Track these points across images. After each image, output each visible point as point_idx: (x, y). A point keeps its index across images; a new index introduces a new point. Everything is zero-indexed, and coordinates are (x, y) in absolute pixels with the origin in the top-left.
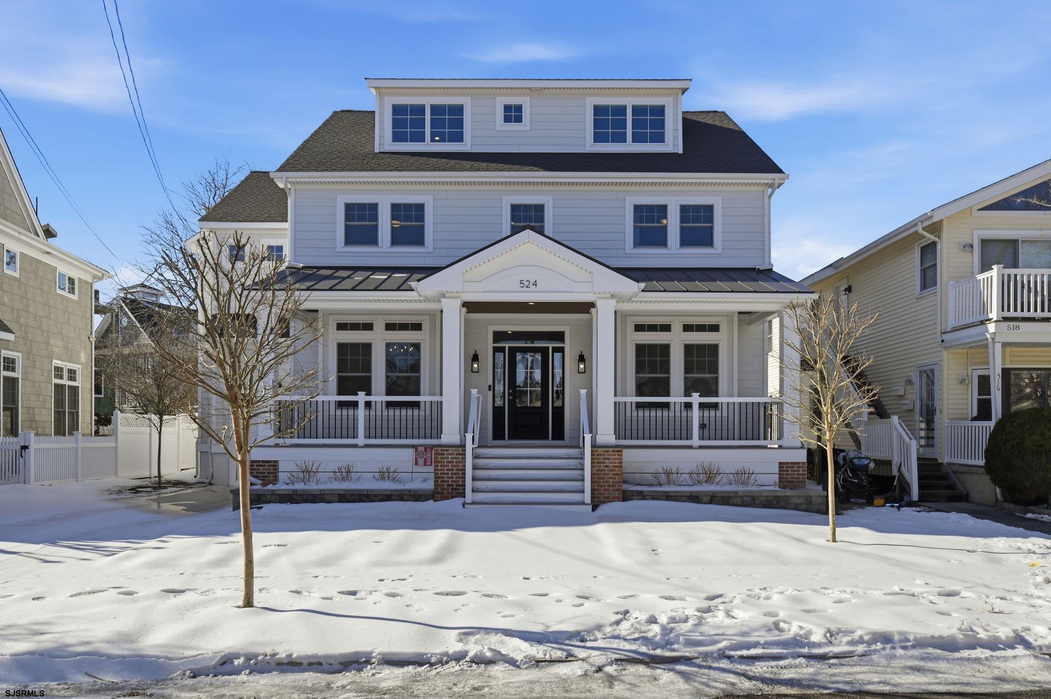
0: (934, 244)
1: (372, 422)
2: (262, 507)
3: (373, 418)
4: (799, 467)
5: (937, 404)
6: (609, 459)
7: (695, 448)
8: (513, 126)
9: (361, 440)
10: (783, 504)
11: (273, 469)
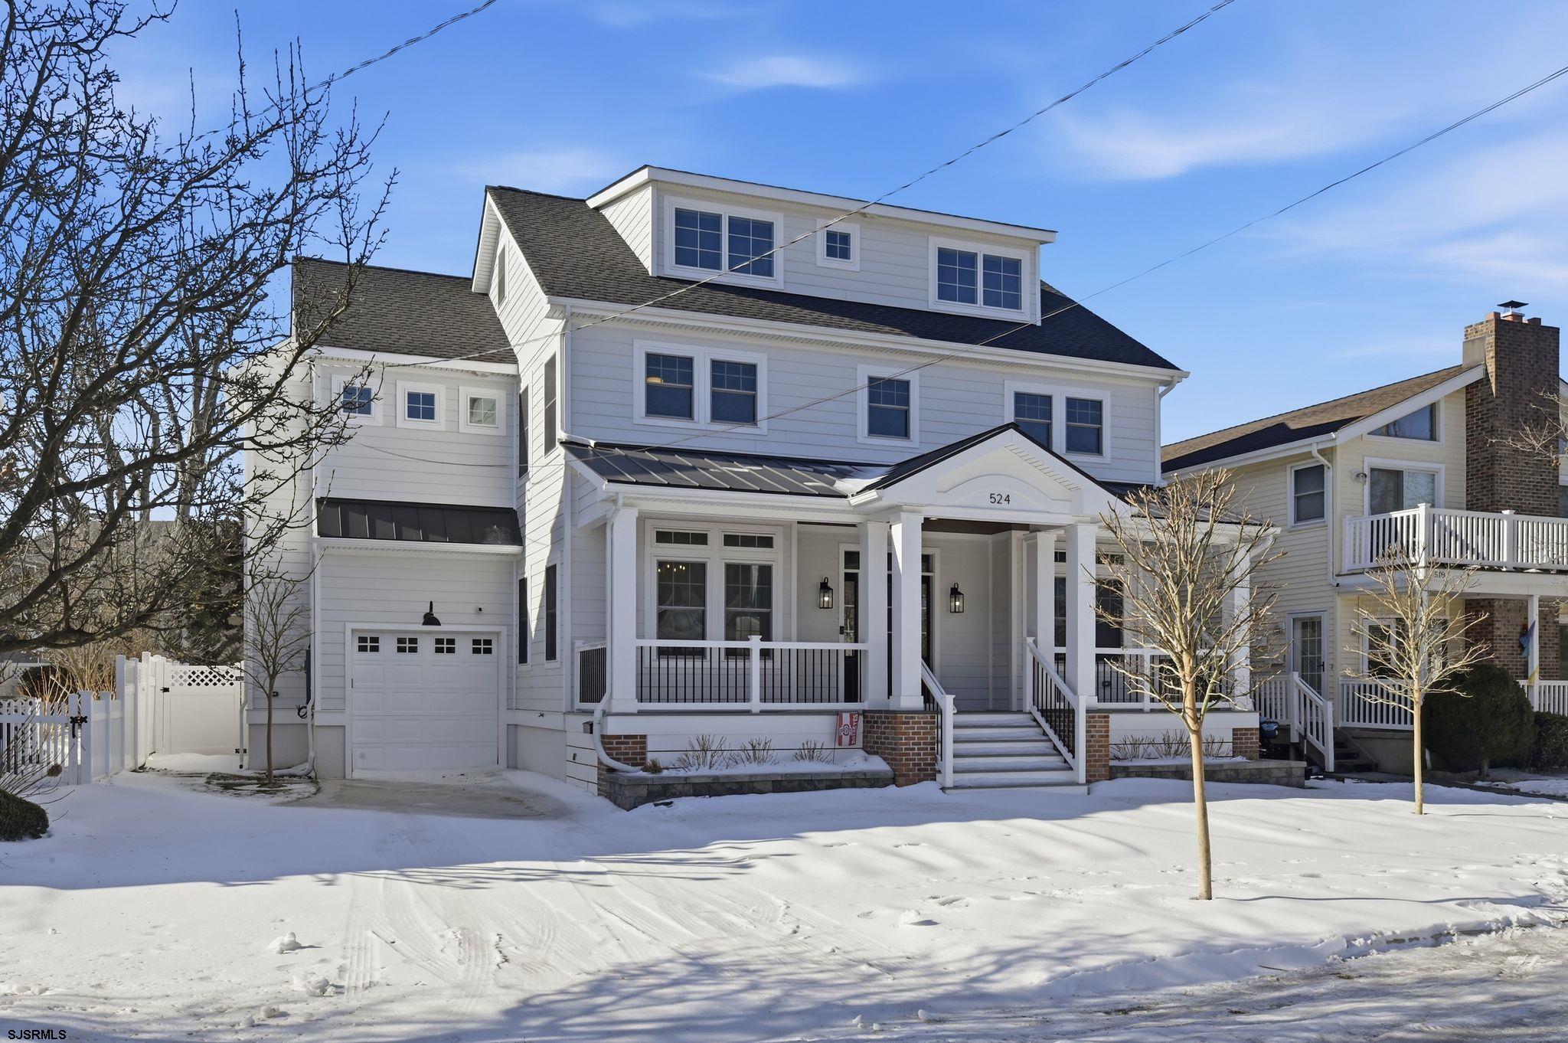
0: (1320, 469)
1: (769, 678)
2: (672, 802)
3: (769, 672)
4: (1252, 734)
5: (1325, 658)
6: (1095, 727)
7: (1147, 713)
8: (837, 263)
9: (755, 704)
10: (1265, 778)
11: (640, 748)
